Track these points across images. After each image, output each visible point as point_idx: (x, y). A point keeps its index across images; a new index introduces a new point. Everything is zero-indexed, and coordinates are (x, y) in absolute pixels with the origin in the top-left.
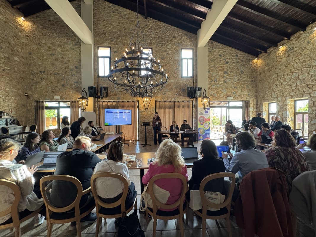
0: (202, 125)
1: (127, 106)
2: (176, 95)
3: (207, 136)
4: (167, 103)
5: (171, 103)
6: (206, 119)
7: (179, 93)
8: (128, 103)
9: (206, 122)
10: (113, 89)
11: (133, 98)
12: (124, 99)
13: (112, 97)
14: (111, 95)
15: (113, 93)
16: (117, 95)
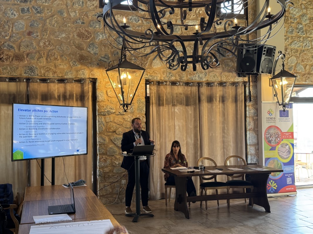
0: (273, 149)
1: (59, 96)
3: (289, 181)
5: (189, 89)
6: (283, 133)
8: (62, 85)
9: (285, 141)
10: (11, 37)
11: (79, 71)
12: (47, 71)
13: (8, 65)
14: (2, 57)
15: (12, 50)
16: (23, 57)
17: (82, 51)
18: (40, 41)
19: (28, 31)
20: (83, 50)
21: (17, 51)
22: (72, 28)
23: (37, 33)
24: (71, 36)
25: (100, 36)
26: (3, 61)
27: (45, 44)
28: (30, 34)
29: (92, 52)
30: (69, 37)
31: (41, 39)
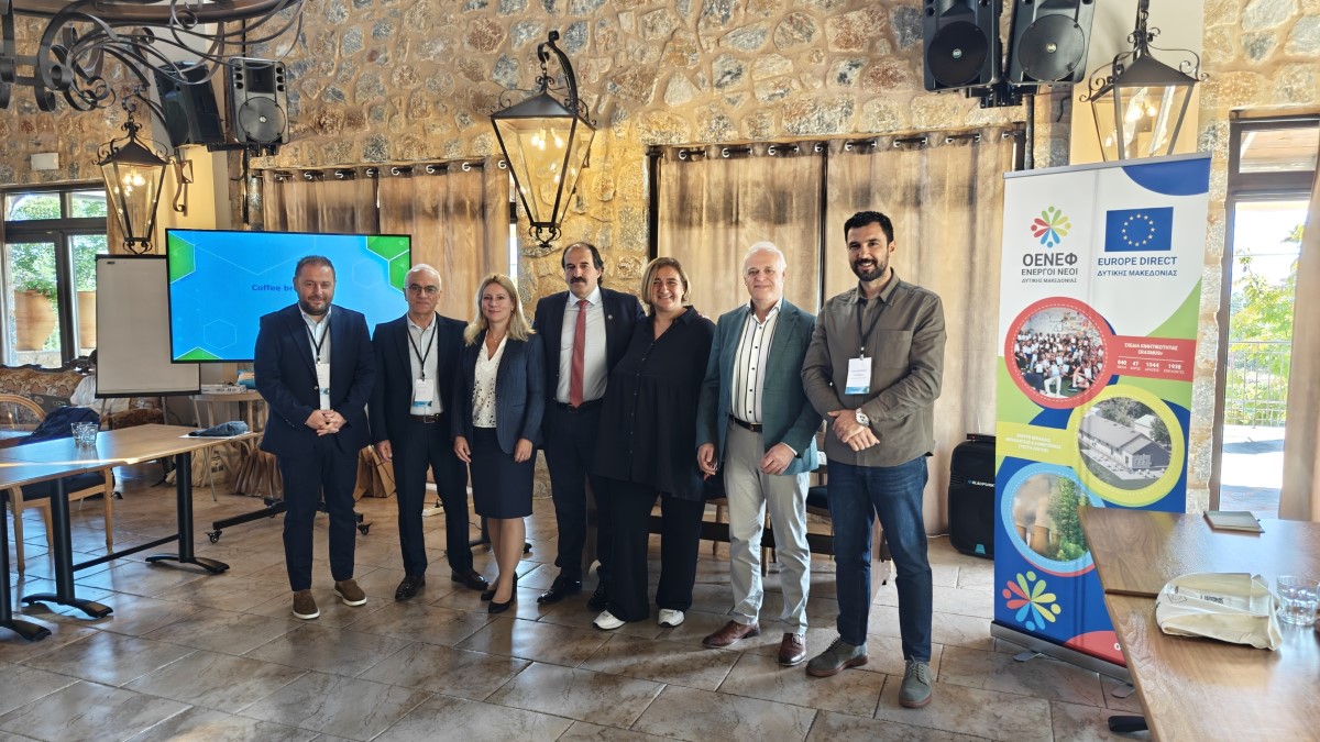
1: (435, 209)
2: (834, 86)
4: (751, 171)
6: (1117, 343)
7: (873, 62)
8: (440, 179)
10: (338, 70)
11: (475, 137)
12: (409, 145)
13: (335, 139)
14: (324, 123)
15: (341, 104)
16: (362, 116)
17: (481, 83)
18: (392, 71)
19: (369, 51)
20: (483, 79)
21: (350, 104)
22: (458, 25)
23: (386, 51)
24: (456, 47)
25: (521, 33)
26: (326, 132)
27: (402, 76)
28: (372, 56)
29: (503, 83)
30: (451, 49)
31: (396, 66)
